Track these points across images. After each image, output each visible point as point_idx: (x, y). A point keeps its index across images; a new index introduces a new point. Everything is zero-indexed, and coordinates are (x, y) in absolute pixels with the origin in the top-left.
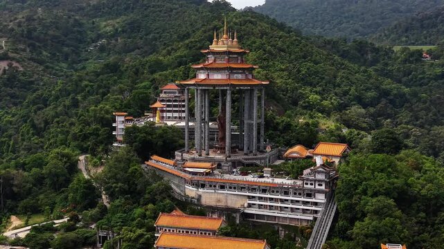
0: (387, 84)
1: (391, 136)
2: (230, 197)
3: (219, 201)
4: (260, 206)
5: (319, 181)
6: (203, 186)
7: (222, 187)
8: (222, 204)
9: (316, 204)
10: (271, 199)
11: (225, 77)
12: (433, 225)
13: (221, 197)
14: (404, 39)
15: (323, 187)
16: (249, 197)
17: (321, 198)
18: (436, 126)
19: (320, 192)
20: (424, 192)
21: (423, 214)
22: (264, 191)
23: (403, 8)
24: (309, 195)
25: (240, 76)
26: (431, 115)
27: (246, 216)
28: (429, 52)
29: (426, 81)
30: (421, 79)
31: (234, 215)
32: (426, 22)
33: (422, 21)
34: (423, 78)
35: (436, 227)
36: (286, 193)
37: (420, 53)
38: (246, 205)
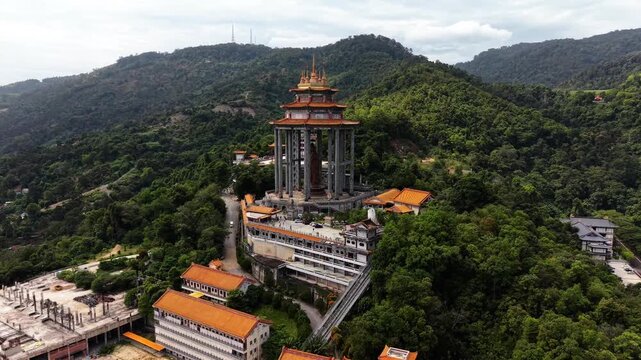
0: (549, 125)
1: (474, 186)
2: (278, 248)
3: (269, 251)
4: (306, 262)
5: (360, 240)
6: (258, 233)
7: (273, 236)
8: (271, 255)
9: (357, 267)
10: (315, 256)
11: (306, 117)
12: (492, 311)
13: (271, 246)
14: (588, 85)
15: (364, 248)
16: (297, 251)
17: (362, 261)
18: (593, 167)
19: (361, 253)
20: (483, 266)
21: (479, 295)
22: (309, 245)
23: (594, 59)
24: (351, 256)
25: (322, 116)
26: (588, 155)
27: (287, 272)
28: (603, 95)
29: (595, 122)
30: (590, 119)
31: (272, 270)
32: (612, 69)
33: (607, 69)
34: (592, 119)
35: (497, 313)
36: (330, 250)
37: (592, 96)
38: (293, 258)
